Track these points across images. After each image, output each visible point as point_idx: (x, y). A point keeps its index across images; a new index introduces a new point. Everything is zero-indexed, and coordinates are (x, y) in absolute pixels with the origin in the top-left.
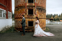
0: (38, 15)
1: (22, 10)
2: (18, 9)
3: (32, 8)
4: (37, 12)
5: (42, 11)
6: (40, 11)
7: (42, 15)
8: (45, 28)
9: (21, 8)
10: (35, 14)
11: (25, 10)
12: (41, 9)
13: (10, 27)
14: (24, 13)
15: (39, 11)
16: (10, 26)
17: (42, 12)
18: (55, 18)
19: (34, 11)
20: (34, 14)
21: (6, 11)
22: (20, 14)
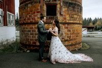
0: (68, 17)
1: (35, 7)
2: (26, 5)
3: (54, 2)
4: (64, 9)
5: (74, 8)
6: (71, 8)
7: (75, 16)
8: (81, 44)
9: (31, 3)
10: (61, 15)
11: (39, 8)
12: (72, 4)
13: (11, 43)
14: (38, 12)
15: (68, 8)
16: (12, 40)
17: (74, 11)
18: (96, 24)
19: (58, 9)
20: (58, 15)
21: (4, 10)
22: (30, 16)
